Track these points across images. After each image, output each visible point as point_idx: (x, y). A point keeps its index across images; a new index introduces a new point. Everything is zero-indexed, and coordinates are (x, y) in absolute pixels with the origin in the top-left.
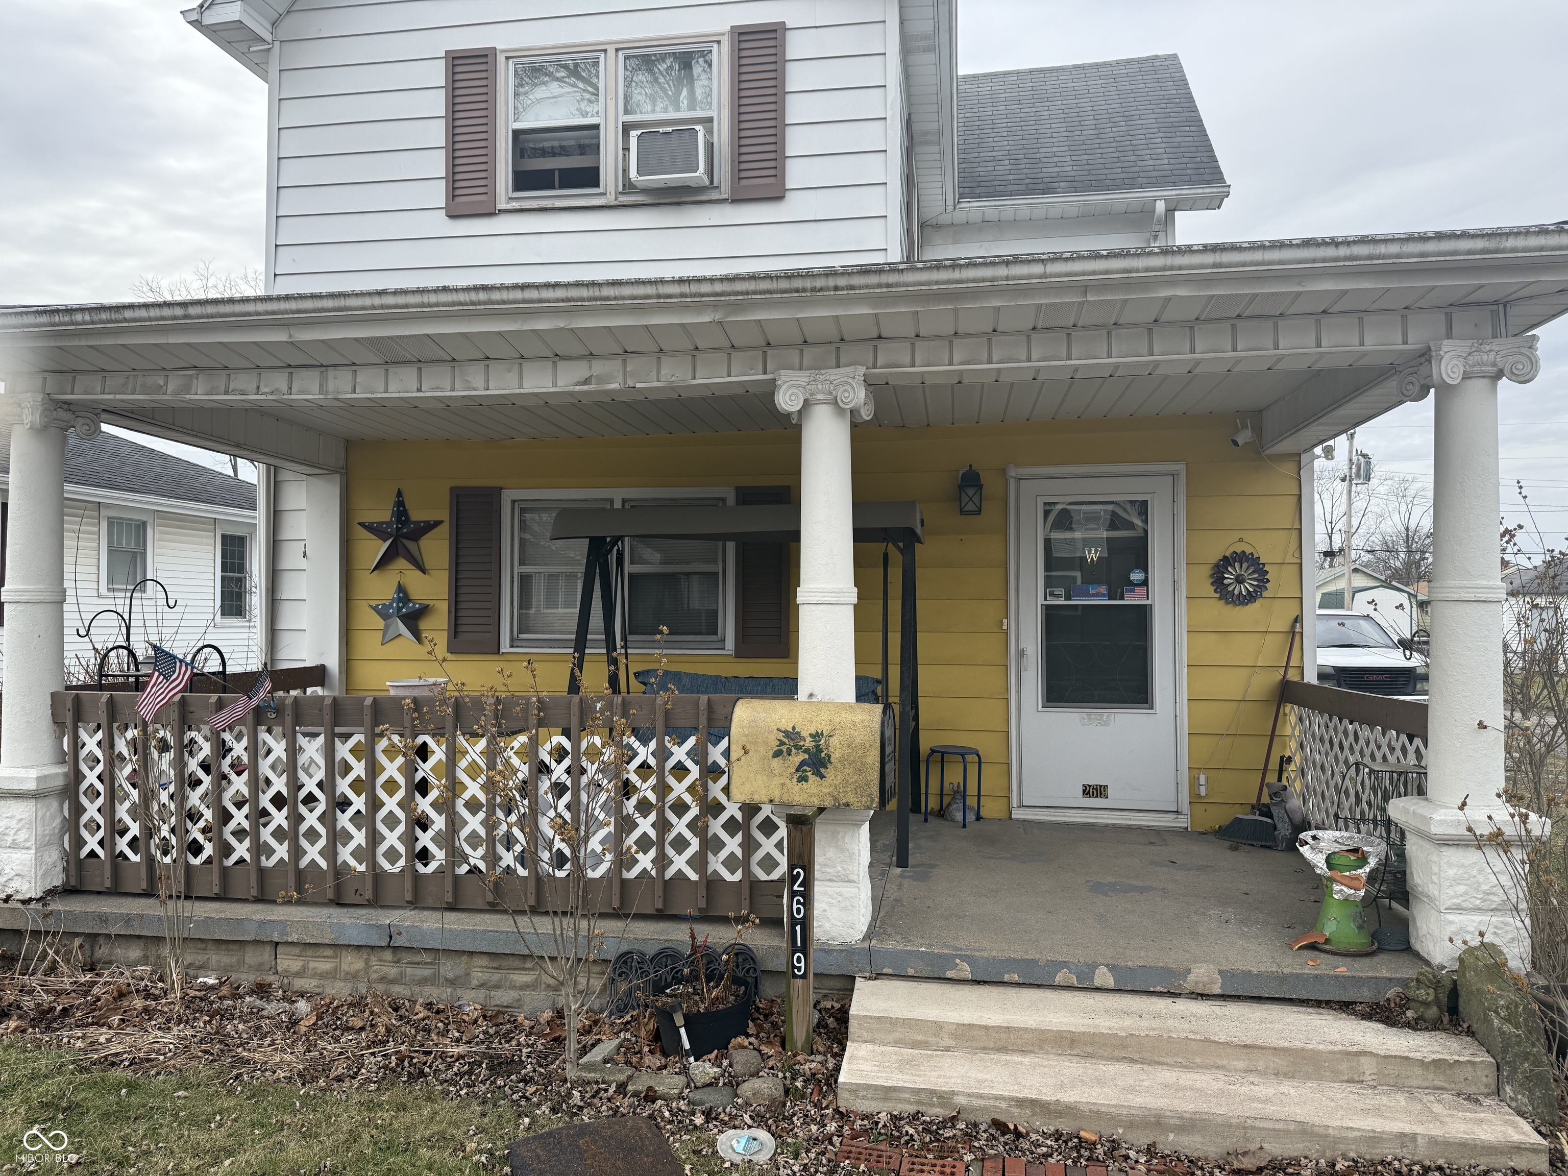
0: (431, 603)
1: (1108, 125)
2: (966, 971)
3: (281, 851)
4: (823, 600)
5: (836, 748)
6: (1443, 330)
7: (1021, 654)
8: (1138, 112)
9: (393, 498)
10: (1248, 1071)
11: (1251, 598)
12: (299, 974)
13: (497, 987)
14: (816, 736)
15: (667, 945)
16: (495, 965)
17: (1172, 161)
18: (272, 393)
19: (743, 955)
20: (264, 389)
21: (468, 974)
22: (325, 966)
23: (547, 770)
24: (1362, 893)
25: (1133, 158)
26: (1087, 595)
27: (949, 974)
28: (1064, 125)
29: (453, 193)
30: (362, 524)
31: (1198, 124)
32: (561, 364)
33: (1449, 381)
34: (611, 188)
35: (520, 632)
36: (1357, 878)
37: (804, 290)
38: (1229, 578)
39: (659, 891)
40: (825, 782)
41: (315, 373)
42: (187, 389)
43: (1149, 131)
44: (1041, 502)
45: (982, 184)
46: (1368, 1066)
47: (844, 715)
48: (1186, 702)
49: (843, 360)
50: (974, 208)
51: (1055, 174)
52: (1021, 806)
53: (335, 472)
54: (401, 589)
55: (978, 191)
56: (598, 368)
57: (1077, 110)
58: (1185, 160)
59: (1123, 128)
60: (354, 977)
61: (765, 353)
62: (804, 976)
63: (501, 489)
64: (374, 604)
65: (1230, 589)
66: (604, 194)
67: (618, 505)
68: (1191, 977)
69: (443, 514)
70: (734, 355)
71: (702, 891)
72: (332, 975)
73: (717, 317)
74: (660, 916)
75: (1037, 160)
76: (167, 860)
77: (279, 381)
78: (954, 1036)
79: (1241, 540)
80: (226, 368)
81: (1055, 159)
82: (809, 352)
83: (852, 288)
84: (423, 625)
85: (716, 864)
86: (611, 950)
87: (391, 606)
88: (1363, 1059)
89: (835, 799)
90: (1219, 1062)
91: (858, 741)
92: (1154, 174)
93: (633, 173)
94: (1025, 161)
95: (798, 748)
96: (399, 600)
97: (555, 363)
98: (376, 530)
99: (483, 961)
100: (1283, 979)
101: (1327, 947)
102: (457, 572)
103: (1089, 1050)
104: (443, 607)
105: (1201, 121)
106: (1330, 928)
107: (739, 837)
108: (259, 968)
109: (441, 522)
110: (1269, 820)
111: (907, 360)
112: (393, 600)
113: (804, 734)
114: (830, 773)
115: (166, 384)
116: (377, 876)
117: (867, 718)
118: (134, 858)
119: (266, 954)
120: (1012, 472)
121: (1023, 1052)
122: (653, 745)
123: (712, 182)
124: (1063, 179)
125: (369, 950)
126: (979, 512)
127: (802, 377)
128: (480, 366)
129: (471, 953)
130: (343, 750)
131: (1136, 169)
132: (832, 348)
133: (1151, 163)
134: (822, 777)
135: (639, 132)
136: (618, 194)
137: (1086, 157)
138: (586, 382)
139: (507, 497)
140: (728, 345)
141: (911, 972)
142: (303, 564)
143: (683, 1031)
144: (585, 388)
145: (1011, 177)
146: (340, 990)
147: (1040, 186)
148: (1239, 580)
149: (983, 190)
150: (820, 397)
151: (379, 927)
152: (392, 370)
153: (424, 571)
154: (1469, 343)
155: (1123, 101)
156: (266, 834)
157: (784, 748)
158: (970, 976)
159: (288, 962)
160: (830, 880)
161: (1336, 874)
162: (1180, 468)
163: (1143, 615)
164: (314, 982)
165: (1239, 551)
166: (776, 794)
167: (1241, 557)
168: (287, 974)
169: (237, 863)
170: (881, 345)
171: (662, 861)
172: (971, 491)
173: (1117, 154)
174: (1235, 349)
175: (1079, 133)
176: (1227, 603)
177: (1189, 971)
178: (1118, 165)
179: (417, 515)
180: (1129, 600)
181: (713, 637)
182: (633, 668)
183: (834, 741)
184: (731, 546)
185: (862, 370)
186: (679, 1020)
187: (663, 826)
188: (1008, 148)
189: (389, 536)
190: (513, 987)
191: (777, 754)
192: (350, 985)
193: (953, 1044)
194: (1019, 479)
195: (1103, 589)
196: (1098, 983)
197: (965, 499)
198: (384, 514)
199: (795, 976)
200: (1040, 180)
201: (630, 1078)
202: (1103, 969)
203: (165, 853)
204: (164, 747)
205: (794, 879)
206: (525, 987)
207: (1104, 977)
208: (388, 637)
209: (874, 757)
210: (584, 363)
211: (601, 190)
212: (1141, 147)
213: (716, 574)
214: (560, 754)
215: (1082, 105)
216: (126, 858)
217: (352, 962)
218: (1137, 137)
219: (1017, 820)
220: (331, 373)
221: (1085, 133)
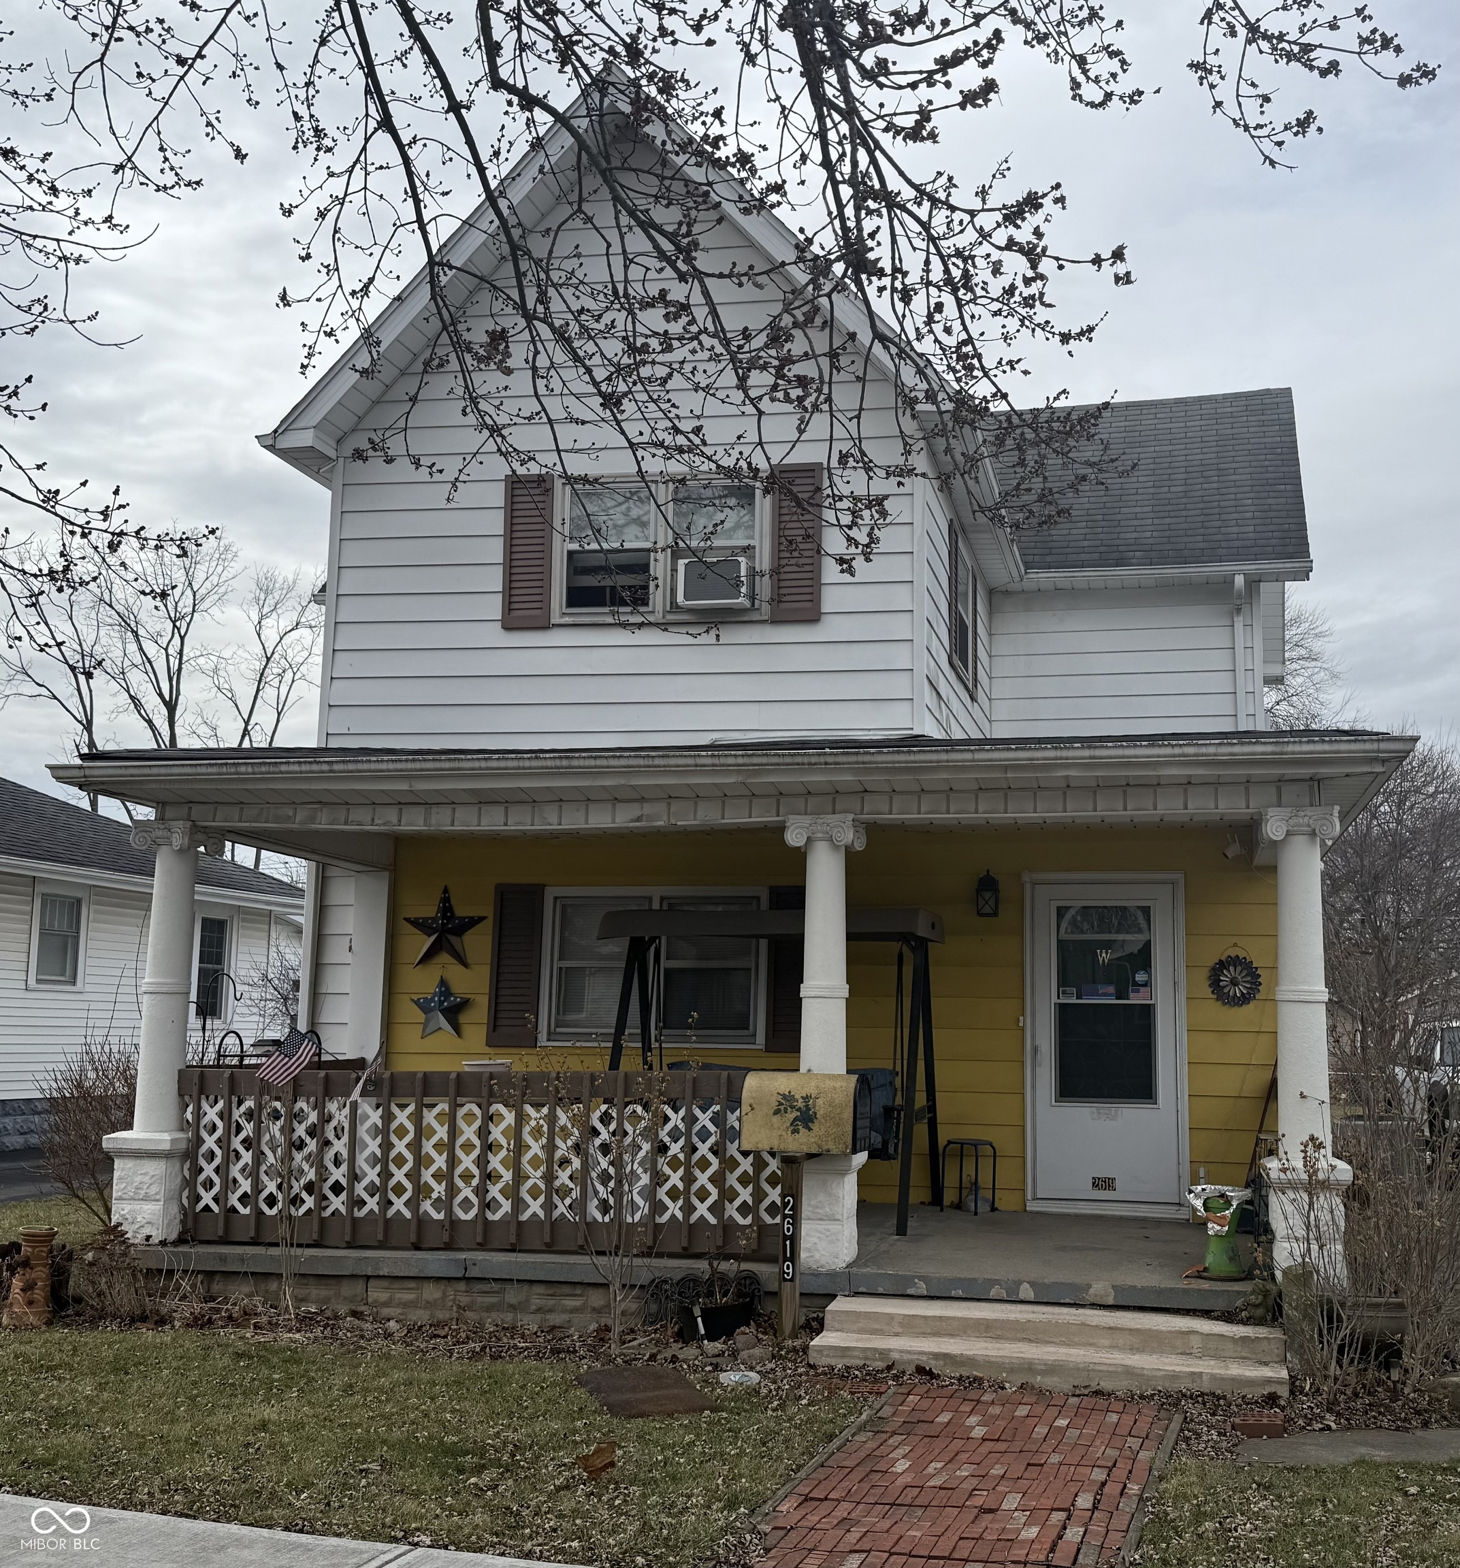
0: (472, 997)
1: (1200, 480)
2: (922, 1288)
3: (372, 1203)
4: (820, 994)
5: (821, 1107)
6: (1275, 798)
7: (1035, 1050)
8: (1234, 465)
9: (439, 895)
10: (1112, 1347)
11: (1245, 999)
12: (386, 1304)
13: (551, 1311)
14: (806, 1098)
15: (690, 1272)
16: (551, 1292)
17: (1259, 528)
18: (384, 824)
19: (752, 1278)
20: (377, 821)
21: (527, 1301)
22: (409, 1296)
23: (596, 1133)
24: (1226, 1228)
25: (1218, 524)
26: (1096, 994)
27: (910, 1291)
28: (1152, 478)
29: (509, 606)
30: (407, 920)
31: (1294, 481)
32: (619, 805)
33: (1275, 838)
34: (659, 608)
35: (557, 1026)
36: (1224, 1217)
37: (803, 764)
38: (1225, 980)
39: (685, 1232)
40: (811, 1134)
41: (421, 809)
42: (312, 819)
43: (1241, 489)
44: (1054, 905)
45: (1054, 551)
46: (1195, 1342)
47: (827, 1082)
48: (1187, 1097)
49: (838, 807)
50: (1043, 578)
51: (1132, 541)
52: (1035, 1199)
53: (385, 869)
54: (443, 982)
55: (1048, 559)
56: (648, 809)
57: (1169, 460)
58: (1272, 528)
59: (1215, 485)
60: (430, 1305)
61: (778, 800)
62: (792, 1280)
63: (544, 886)
64: (415, 997)
65: (1226, 990)
66: (653, 612)
67: (656, 905)
68: (1092, 1291)
69: (488, 910)
70: (755, 801)
71: (720, 1232)
72: (412, 1305)
73: (740, 779)
74: (686, 1254)
75: (1116, 523)
76: (274, 1211)
77: (391, 815)
78: (901, 1324)
79: (1235, 945)
80: (347, 803)
81: (1136, 523)
82: (812, 801)
83: (837, 764)
84: (463, 1018)
85: (731, 1210)
86: (644, 1278)
87: (432, 1000)
88: (1192, 1337)
89: (819, 1147)
90: (1091, 1341)
91: (837, 1101)
92: (1236, 543)
93: (680, 598)
94: (1104, 523)
95: (792, 1107)
96: (441, 994)
97: (614, 806)
98: (422, 925)
99: (540, 1289)
100: (1160, 1292)
101: (1205, 1274)
102: (499, 966)
103: (999, 1333)
104: (482, 1003)
105: (1300, 478)
106: (1209, 1260)
107: (750, 1188)
108: (351, 1300)
109: (485, 918)
110: (1251, 1208)
111: (887, 809)
112: (435, 994)
113: (797, 1097)
114: (815, 1126)
115: (295, 815)
116: (453, 1223)
117: (844, 1084)
118: (245, 1211)
119: (359, 1286)
120: (1026, 877)
121: (952, 1335)
122: (682, 1113)
123: (753, 604)
124: (1140, 548)
125: (445, 1282)
126: (995, 914)
127: (806, 820)
128: (555, 806)
129: (531, 1282)
130: (430, 1117)
131: (1219, 537)
132: (830, 798)
133: (1236, 530)
134: (810, 1129)
135: (687, 561)
136: (665, 612)
137: (1168, 521)
138: (639, 819)
139: (550, 893)
140: (749, 793)
141: (880, 1290)
142: (348, 958)
143: (699, 1320)
144: (637, 824)
145: (1086, 543)
146: (420, 1316)
147: (1115, 555)
148: (1234, 983)
149: (1054, 558)
150: (819, 835)
151: (457, 1261)
152: (484, 808)
153: (466, 965)
154: (1290, 809)
155: (1220, 449)
156: (360, 1190)
157: (782, 1108)
158: (925, 1293)
159: (377, 1293)
160: (821, 1219)
161: (1211, 1215)
162: (1179, 877)
163: (1147, 1013)
164: (399, 1311)
165: (1233, 955)
166: (776, 1144)
167: (1235, 961)
168: (377, 1304)
169: (333, 1214)
170: (867, 797)
171: (689, 1209)
172: (987, 895)
173: (1202, 518)
174: (1125, 809)
175: (1166, 489)
176: (1224, 1004)
177: (1090, 1286)
178: (1201, 531)
179: (461, 911)
180: (1135, 999)
181: (745, 1032)
182: (666, 1061)
183: (820, 1102)
184: (764, 943)
185: (851, 817)
186: (697, 1311)
187: (689, 1179)
188: (1087, 506)
189: (435, 931)
190: (564, 1311)
191: (777, 1112)
192: (428, 1313)
193: (900, 1330)
194: (1034, 884)
195: (1111, 989)
196: (1022, 1296)
197: (981, 902)
198: (429, 910)
199: (785, 1280)
200: (1115, 549)
201: (659, 1352)
202: (1026, 1285)
203: (271, 1206)
204: (276, 1116)
205: (785, 1205)
206: (575, 1310)
207: (1026, 1292)
208: (428, 1031)
209: (848, 1114)
210: (637, 805)
211: (650, 609)
212: (1228, 510)
213: (750, 969)
214: (605, 1119)
215: (1176, 453)
216: (237, 1212)
217: (431, 1292)
218: (1227, 497)
219: (1031, 1212)
220: (434, 809)
221: (1173, 489)
